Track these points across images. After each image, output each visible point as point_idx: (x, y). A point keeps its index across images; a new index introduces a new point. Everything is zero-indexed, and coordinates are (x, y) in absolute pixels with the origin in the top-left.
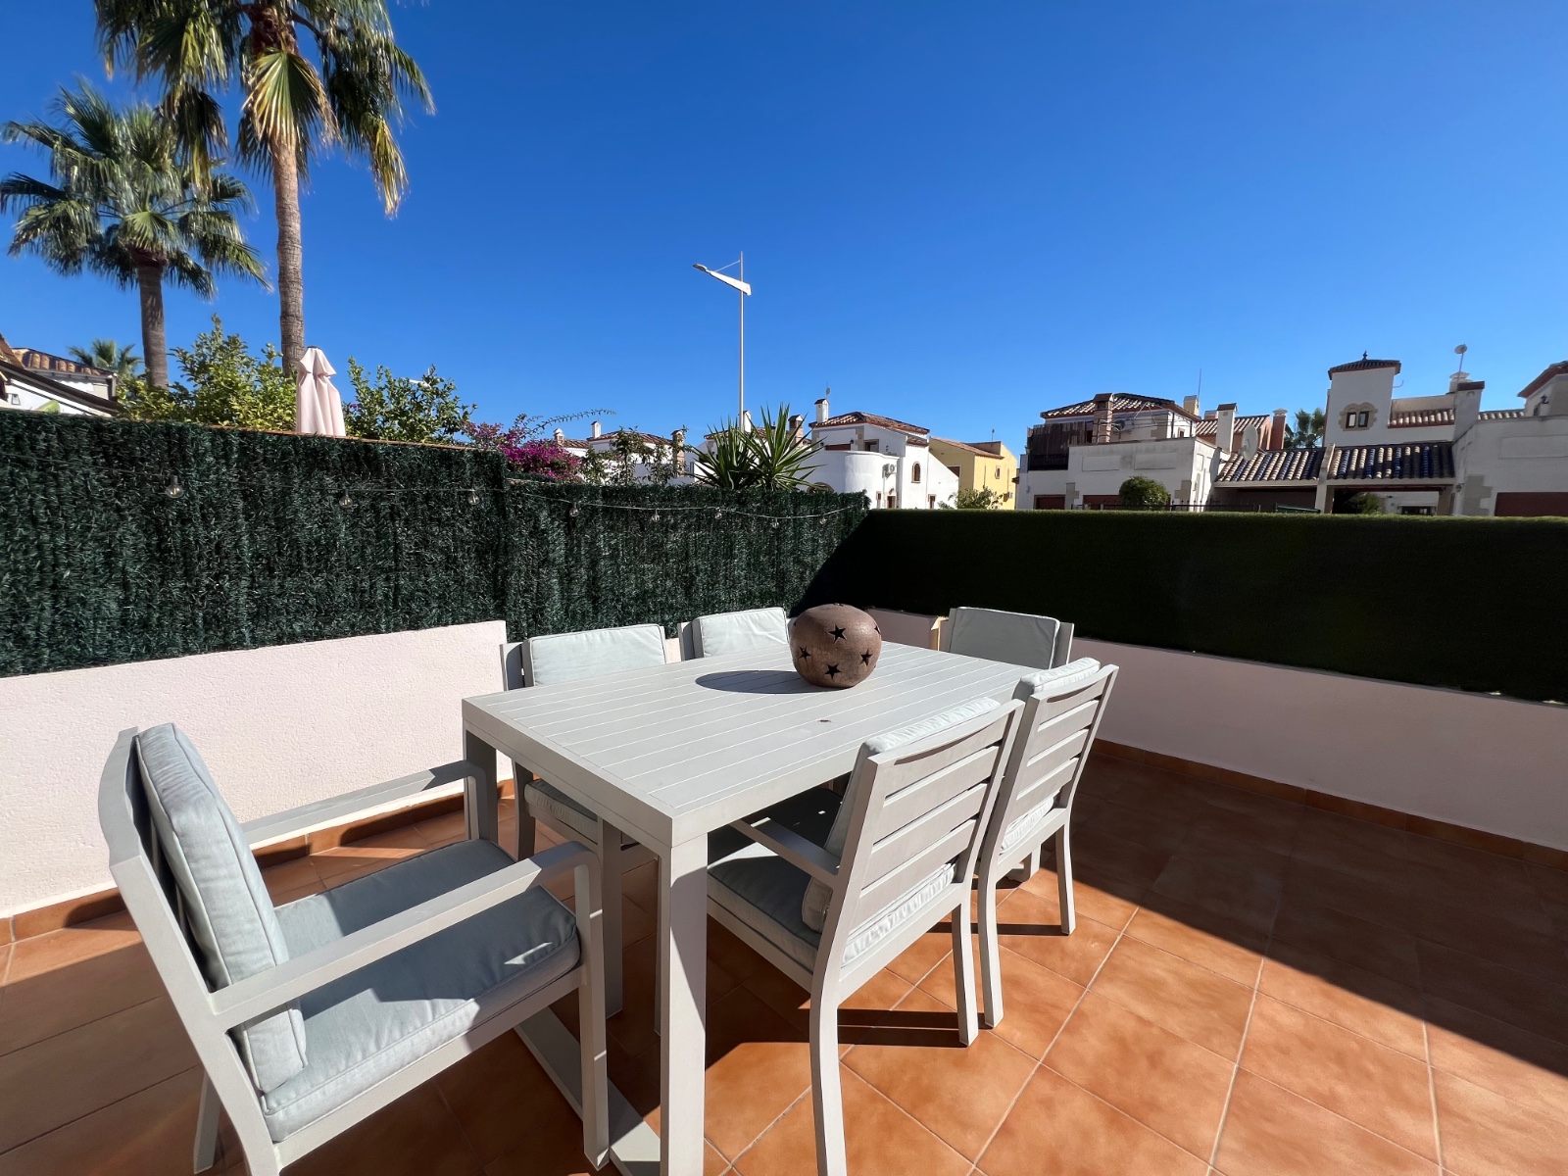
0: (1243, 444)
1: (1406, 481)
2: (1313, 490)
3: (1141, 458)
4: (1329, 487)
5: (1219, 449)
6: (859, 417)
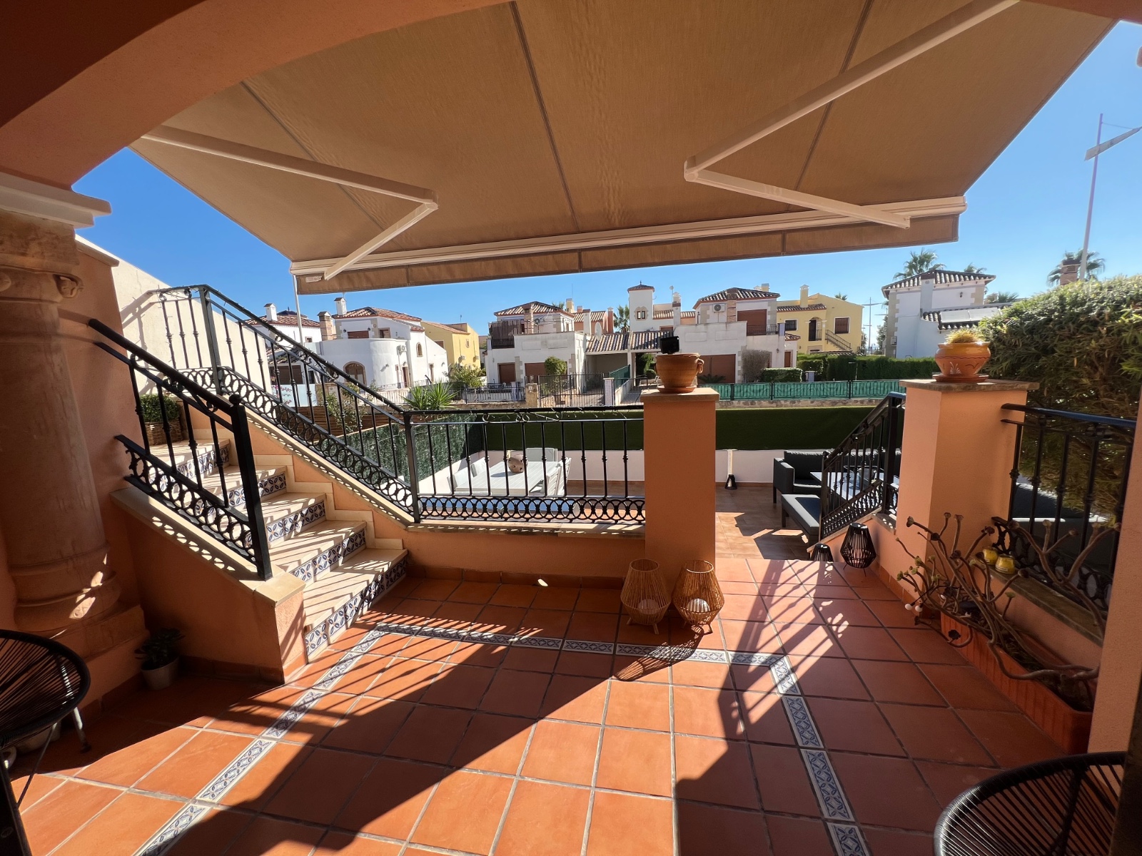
0: (596, 329)
3: (551, 342)
4: (632, 353)
5: (585, 335)
6: (373, 313)
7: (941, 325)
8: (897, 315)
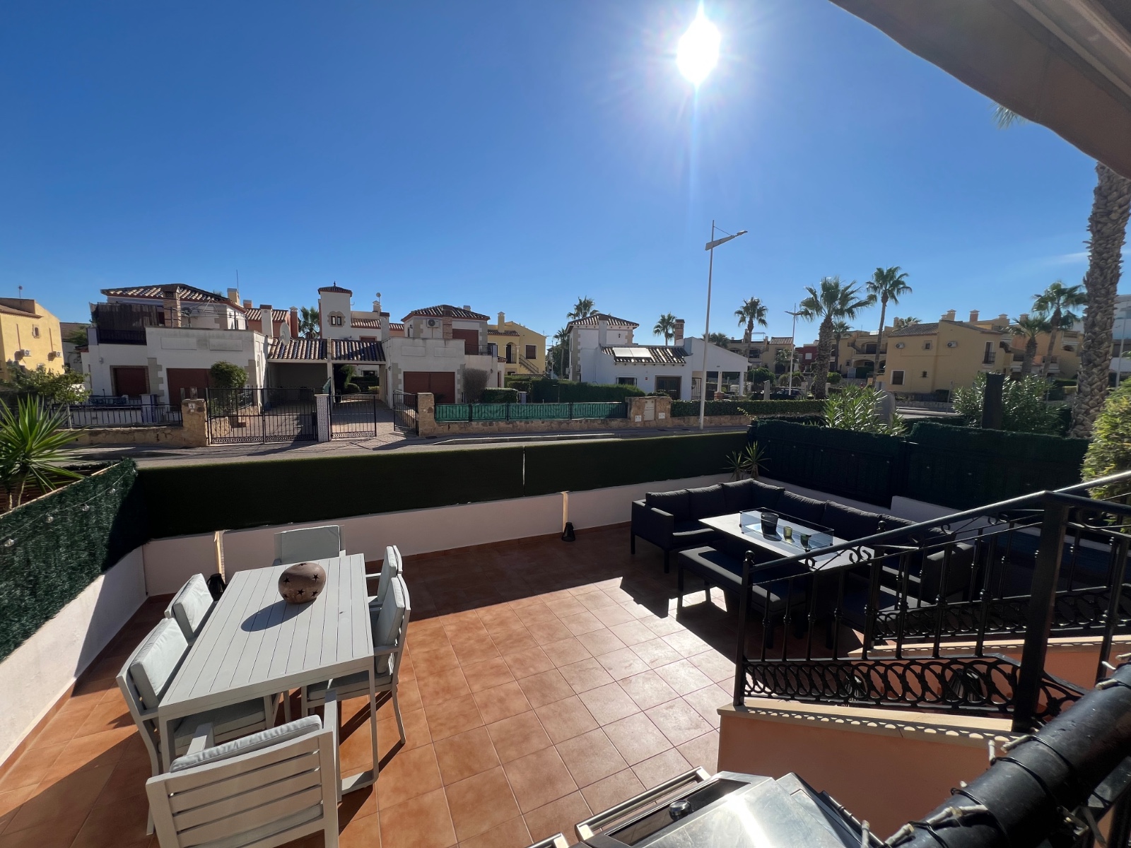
0: (281, 334)
1: (367, 362)
2: (326, 364)
4: (332, 364)
5: (267, 337)
7: (616, 358)
8: (579, 347)
